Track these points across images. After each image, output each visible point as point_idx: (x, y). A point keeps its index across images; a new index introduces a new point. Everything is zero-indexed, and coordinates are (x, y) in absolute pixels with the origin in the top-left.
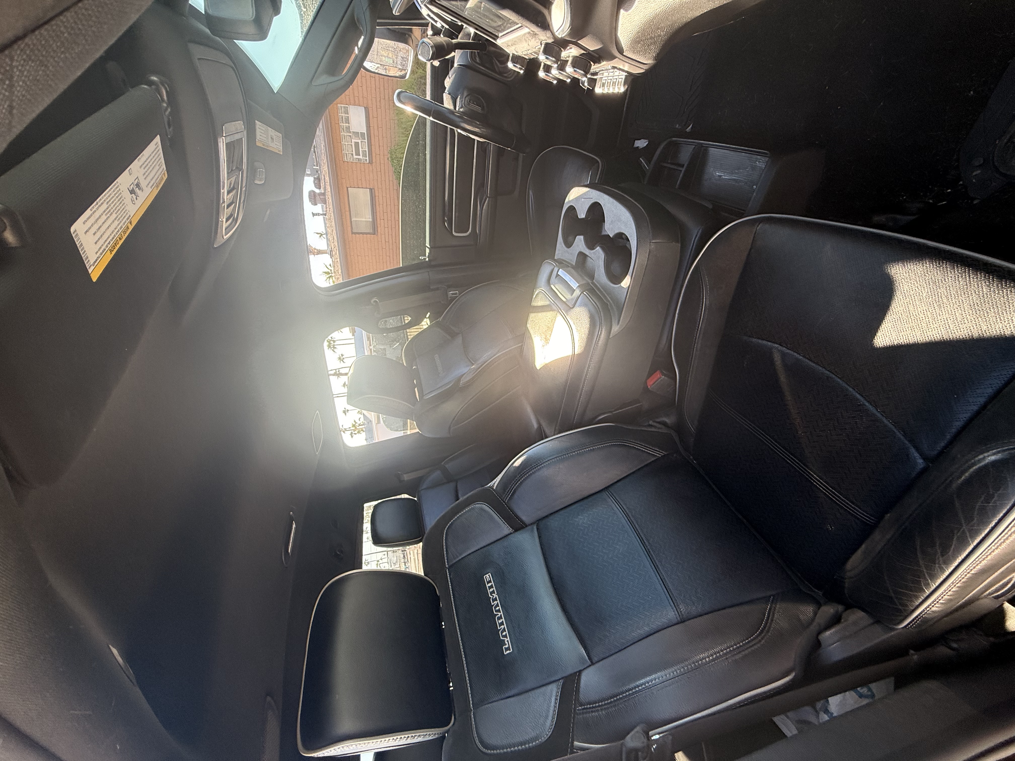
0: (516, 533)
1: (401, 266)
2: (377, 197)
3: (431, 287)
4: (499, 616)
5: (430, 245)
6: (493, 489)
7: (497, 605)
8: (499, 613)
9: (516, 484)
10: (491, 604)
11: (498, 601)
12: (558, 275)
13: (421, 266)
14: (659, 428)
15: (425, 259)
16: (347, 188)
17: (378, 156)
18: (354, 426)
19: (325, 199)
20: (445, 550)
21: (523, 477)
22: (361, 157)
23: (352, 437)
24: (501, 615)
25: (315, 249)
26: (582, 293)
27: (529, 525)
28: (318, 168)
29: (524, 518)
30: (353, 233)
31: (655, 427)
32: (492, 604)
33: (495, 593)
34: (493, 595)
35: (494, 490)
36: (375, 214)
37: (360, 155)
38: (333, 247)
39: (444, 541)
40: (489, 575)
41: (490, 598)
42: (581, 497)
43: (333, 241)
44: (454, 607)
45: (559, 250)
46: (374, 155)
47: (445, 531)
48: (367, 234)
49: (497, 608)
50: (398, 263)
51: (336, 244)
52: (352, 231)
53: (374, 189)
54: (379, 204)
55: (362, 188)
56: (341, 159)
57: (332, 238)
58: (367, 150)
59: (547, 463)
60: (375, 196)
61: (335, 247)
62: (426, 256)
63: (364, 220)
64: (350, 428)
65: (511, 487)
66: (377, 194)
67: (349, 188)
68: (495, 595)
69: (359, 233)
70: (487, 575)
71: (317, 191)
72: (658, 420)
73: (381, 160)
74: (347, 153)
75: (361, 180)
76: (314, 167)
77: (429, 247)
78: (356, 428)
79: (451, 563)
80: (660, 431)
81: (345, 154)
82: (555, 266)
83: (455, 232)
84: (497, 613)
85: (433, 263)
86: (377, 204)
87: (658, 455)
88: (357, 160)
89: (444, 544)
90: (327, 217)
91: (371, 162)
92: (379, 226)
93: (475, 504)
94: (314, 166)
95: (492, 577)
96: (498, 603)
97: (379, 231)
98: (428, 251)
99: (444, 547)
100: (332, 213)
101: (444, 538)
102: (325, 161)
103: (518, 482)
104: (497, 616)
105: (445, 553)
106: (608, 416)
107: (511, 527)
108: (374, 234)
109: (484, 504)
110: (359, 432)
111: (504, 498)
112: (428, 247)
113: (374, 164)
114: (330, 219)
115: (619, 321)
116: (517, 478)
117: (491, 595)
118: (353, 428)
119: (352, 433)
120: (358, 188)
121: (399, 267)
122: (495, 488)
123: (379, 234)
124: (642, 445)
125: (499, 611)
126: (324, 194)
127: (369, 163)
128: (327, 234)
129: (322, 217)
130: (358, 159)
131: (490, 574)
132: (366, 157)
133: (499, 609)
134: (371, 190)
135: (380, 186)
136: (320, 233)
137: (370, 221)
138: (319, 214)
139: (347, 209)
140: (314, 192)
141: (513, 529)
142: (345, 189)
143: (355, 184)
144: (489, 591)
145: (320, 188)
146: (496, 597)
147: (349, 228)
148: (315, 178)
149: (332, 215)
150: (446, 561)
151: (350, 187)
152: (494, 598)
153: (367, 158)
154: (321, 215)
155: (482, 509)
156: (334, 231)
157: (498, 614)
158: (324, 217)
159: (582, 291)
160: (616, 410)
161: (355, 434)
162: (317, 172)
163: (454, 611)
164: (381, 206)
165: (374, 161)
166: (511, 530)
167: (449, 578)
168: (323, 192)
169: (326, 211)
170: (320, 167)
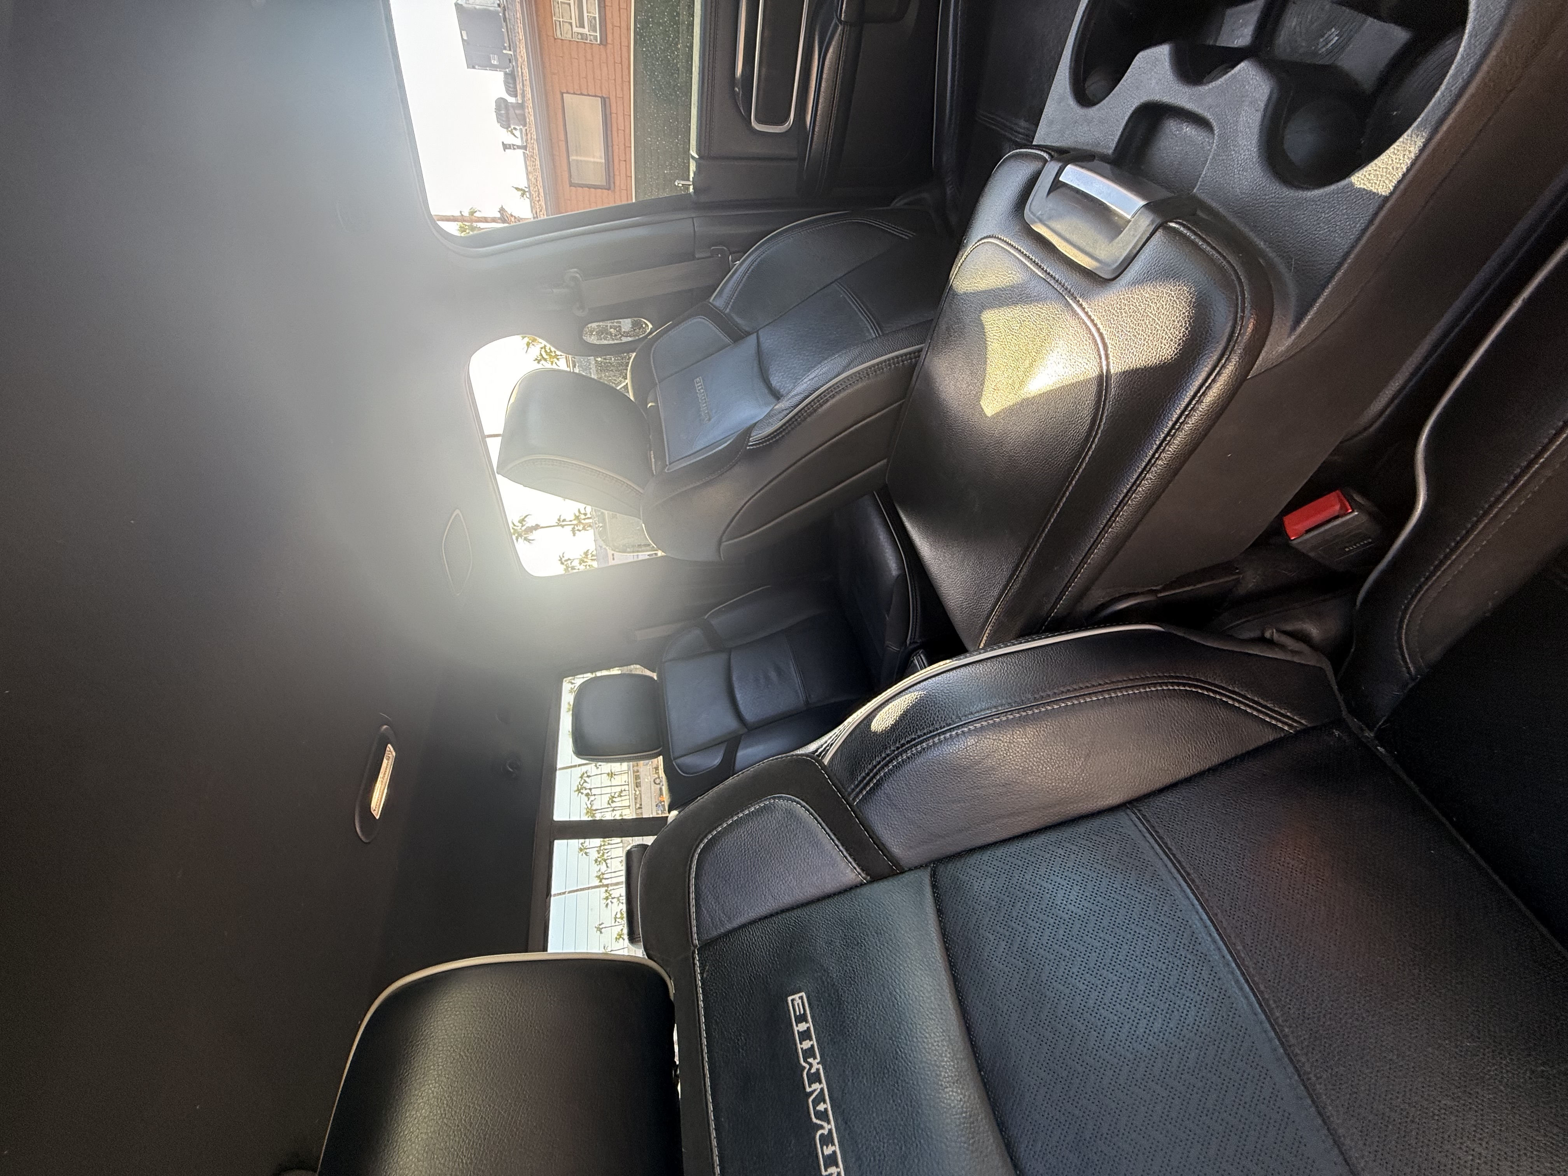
0: (876, 885)
1: (634, 201)
2: (614, 115)
3: (697, 256)
4: (826, 1132)
5: (699, 151)
6: (821, 763)
7: (820, 1098)
8: (825, 1124)
9: (886, 765)
10: (804, 1088)
11: (824, 1085)
12: (1057, 185)
13: (679, 203)
14: (1294, 652)
15: (686, 187)
16: (562, 94)
17: (617, 30)
18: (577, 518)
19: (524, 115)
20: (693, 902)
21: (905, 751)
22: (585, 31)
23: (574, 535)
24: (830, 1131)
25: (512, 216)
26: (1162, 226)
27: (910, 870)
28: (511, 53)
29: (897, 850)
30: (571, 185)
31: (1282, 647)
32: (808, 1090)
33: (815, 1058)
34: (810, 1060)
35: (824, 767)
36: (610, 148)
37: (584, 27)
38: (538, 211)
39: (693, 881)
40: (801, 998)
41: (805, 1068)
42: (1057, 819)
43: (538, 199)
44: (707, 1067)
45: (1051, 123)
46: (609, 26)
47: (697, 856)
48: (596, 187)
49: (821, 1107)
50: (629, 196)
51: (543, 204)
52: (570, 181)
53: (609, 98)
54: (618, 129)
55: (589, 95)
56: (550, 33)
57: (537, 193)
58: (597, 16)
59: (978, 725)
60: (611, 114)
61: (541, 211)
62: (688, 180)
63: (592, 160)
64: (571, 521)
65: (871, 770)
66: (614, 111)
67: (564, 95)
68: (816, 1064)
69: (582, 186)
70: (797, 996)
71: (511, 100)
72: (1289, 627)
73: (622, 37)
74: (561, 20)
75: (586, 78)
76: (504, 52)
77: (697, 157)
78: (580, 522)
79: (705, 937)
80: (1296, 659)
81: (558, 23)
82: (1046, 161)
83: (759, 121)
84: (818, 1122)
85: (703, 199)
86: (614, 129)
87: (1286, 728)
88: (580, 37)
89: (692, 889)
90: (528, 152)
91: (604, 42)
92: (617, 173)
93: (774, 798)
94: (505, 49)
95: (810, 1004)
96: (822, 1090)
97: (617, 183)
98: (693, 167)
99: (692, 896)
100: (535, 143)
101: (693, 875)
102: (521, 36)
103: (891, 761)
104: (820, 1132)
105: (693, 909)
106: (1138, 604)
107: (863, 870)
108: (609, 189)
109: (798, 803)
110: (584, 529)
111: (849, 794)
112: (693, 158)
113: (609, 46)
114: (532, 156)
115: (1298, 321)
116: (888, 752)
117: (805, 1061)
118: (575, 522)
119: (574, 528)
120: (582, 94)
121: (630, 202)
122: (826, 761)
123: (617, 189)
124: (1247, 699)
125: (823, 1115)
126: (522, 106)
127: (601, 43)
128: (529, 192)
129: (521, 151)
130: (581, 34)
131: (803, 994)
132: (596, 32)
133: (826, 1109)
134: (605, 101)
135: (620, 95)
136: (522, 190)
137: (601, 163)
138: (513, 145)
139: (562, 137)
140: (505, 101)
141: (867, 874)
142: (559, 96)
143: (576, 87)
144: (799, 1046)
145: (516, 96)
146: (818, 1070)
147: (566, 175)
148: (506, 74)
149: (536, 146)
150: (694, 929)
151: (567, 93)
152: (813, 1070)
153: (598, 34)
154: (519, 147)
155: (790, 813)
156: (540, 179)
157: (822, 1127)
158: (524, 153)
159: (1158, 221)
160: (1164, 589)
161: (578, 530)
162: (510, 60)
163: (708, 1083)
164: (621, 133)
165: (609, 41)
166: (862, 877)
167: (699, 977)
168: (520, 101)
169: (527, 140)
170: (515, 51)
